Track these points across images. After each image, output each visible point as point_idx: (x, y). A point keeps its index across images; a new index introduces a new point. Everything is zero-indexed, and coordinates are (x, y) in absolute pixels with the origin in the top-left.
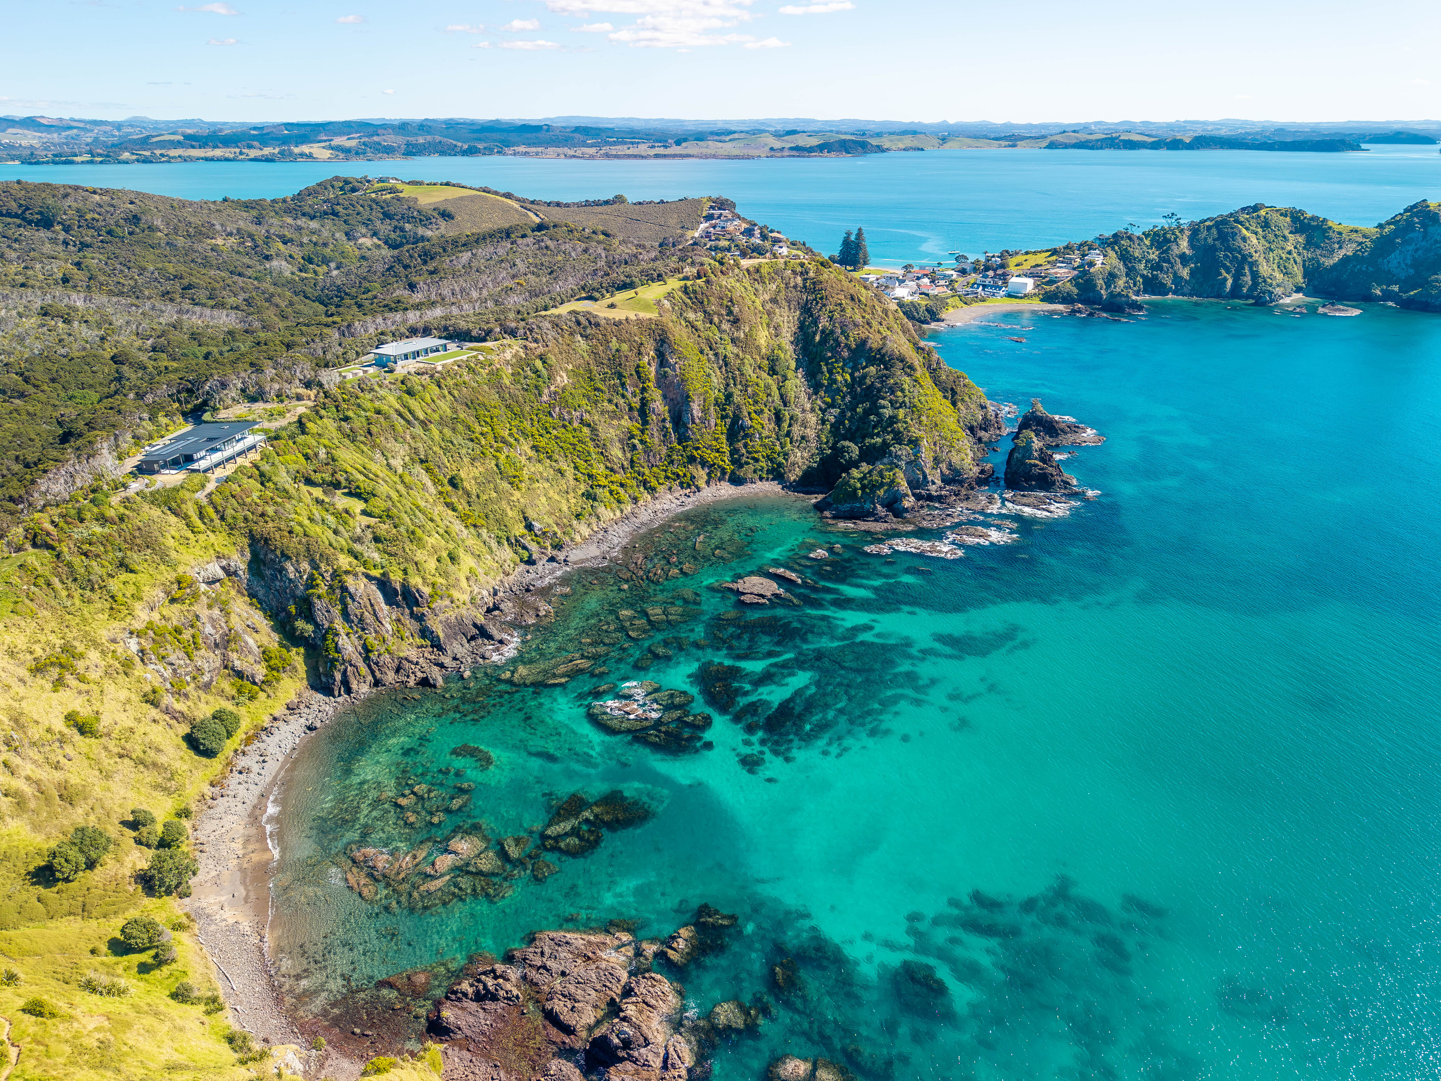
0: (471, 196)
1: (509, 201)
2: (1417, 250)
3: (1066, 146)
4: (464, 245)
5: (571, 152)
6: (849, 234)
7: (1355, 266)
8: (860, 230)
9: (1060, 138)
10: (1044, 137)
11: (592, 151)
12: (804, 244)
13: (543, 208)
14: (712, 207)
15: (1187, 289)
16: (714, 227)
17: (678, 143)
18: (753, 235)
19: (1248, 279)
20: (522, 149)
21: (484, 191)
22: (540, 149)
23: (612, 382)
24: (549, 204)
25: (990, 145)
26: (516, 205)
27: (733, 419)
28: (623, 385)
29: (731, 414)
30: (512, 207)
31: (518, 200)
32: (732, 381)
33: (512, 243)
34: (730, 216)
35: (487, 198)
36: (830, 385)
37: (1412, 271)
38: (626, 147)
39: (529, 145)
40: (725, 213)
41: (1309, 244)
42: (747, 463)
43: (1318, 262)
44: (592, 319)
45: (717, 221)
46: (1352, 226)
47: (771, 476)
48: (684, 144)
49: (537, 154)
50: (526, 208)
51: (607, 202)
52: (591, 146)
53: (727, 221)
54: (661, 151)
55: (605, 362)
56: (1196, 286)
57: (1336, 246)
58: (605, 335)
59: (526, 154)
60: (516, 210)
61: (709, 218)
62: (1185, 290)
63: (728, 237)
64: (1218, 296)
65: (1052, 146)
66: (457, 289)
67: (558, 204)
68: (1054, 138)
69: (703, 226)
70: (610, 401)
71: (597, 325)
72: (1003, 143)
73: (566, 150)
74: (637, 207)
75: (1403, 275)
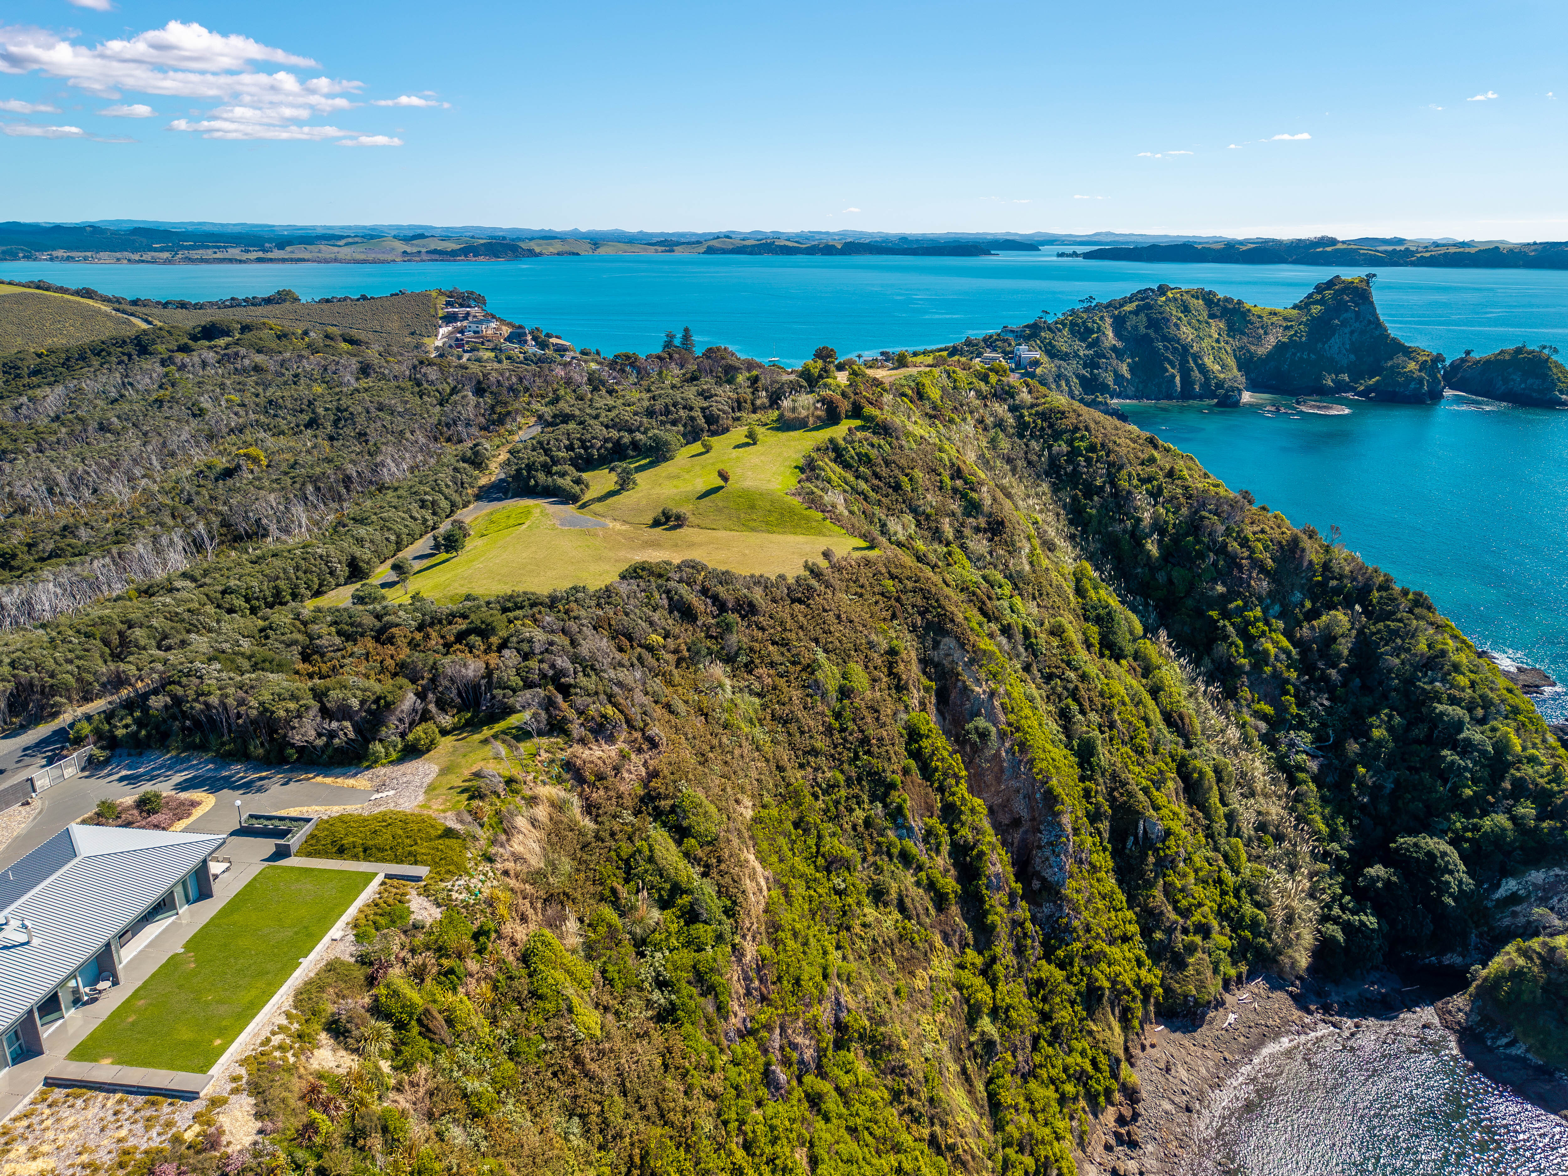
0: (14, 295)
1: (90, 302)
2: (1352, 332)
3: (724, 251)
4: (35, 373)
5: (136, 257)
6: (671, 337)
7: (1294, 354)
8: (687, 330)
9: (715, 243)
10: (699, 243)
11: (166, 255)
12: (598, 353)
13: (155, 311)
14: (448, 304)
15: (1131, 390)
16: (462, 332)
17: (281, 246)
18: (526, 342)
19: (1196, 374)
20: (60, 253)
21: (38, 287)
22: (89, 254)
23: (859, 815)
24: (165, 305)
25: (645, 250)
26: (105, 308)
27: (1113, 819)
28: (896, 815)
29: (1106, 807)
30: (99, 312)
31: (106, 300)
32: (1075, 707)
33: (163, 363)
34: (480, 316)
35: (47, 297)
36: (1257, 667)
37: (1352, 357)
38: (210, 251)
39: (69, 248)
40: (475, 311)
41: (1232, 330)
42: (1191, 949)
43: (1249, 351)
44: (721, 590)
45: (465, 323)
46: (1269, 308)
47: (1244, 969)
48: (288, 249)
49: (85, 259)
50: (124, 312)
51: (268, 301)
52: (161, 250)
53: (480, 322)
54: (260, 254)
55: (820, 743)
56: (1141, 386)
57: (1261, 331)
58: (784, 644)
59: (69, 259)
60: (107, 315)
61: (450, 319)
62: (1130, 393)
63: (491, 345)
64: (1169, 397)
65: (710, 251)
66: (62, 479)
67: (183, 305)
68: (711, 243)
69: (444, 331)
70: (878, 895)
71: (748, 609)
72: (660, 249)
73: (127, 254)
74: (325, 306)
75: (1345, 362)
